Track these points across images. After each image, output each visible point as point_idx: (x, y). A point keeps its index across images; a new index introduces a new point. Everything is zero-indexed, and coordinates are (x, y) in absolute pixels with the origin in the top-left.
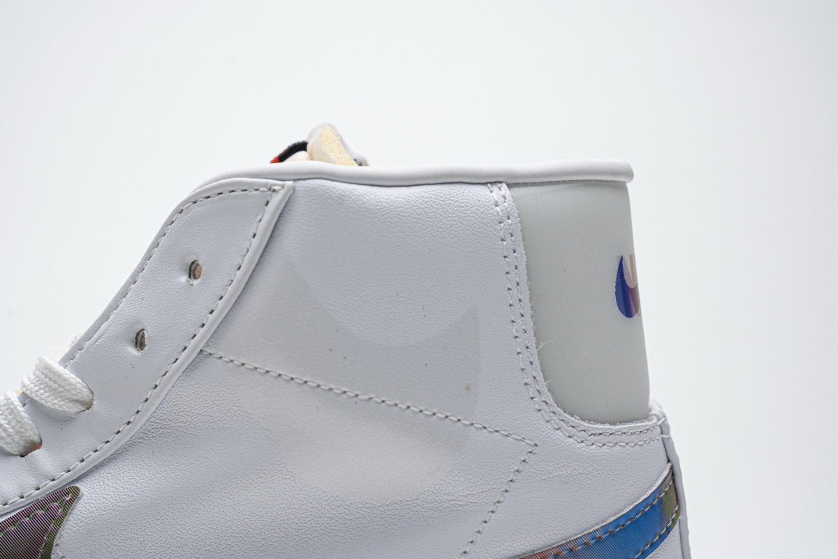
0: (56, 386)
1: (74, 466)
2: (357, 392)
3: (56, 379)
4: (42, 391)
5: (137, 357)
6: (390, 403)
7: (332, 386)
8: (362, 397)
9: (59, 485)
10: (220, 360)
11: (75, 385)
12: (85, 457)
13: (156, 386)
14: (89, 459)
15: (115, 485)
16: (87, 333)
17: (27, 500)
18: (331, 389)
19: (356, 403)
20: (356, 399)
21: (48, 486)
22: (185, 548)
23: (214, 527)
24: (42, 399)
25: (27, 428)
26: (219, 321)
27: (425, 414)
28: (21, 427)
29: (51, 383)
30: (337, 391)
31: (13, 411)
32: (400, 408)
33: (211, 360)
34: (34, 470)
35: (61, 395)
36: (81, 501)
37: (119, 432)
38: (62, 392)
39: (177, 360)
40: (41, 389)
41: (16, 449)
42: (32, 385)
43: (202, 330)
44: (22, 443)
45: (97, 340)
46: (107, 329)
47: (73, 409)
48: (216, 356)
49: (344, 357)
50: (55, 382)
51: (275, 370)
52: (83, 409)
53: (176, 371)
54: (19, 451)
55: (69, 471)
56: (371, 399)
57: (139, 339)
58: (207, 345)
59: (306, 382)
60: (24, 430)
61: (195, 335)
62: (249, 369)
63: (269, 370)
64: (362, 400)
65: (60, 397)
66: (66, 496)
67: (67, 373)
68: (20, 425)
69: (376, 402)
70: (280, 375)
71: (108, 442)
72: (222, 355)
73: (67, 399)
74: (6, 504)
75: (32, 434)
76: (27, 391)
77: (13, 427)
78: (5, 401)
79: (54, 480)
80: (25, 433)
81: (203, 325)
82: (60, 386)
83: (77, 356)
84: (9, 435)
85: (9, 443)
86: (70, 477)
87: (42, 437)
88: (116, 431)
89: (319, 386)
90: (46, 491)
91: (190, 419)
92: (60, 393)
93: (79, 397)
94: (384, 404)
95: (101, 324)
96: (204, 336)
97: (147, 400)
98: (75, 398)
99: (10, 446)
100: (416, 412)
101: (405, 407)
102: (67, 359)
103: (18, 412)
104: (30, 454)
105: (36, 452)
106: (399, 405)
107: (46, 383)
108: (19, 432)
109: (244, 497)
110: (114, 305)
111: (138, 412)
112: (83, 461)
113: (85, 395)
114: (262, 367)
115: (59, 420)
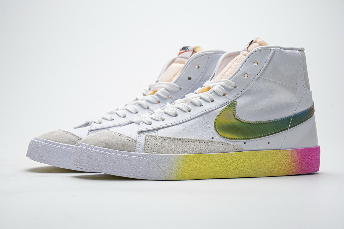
2: (283, 84)
5: (246, 78)
7: (280, 83)
9: (232, 101)
10: (262, 79)
14: (237, 96)
17: (228, 103)
21: (230, 101)
26: (262, 72)
27: (291, 88)
28: (223, 91)
36: (238, 103)
39: (254, 78)
41: (222, 95)
46: (239, 74)
47: (232, 88)
49: (282, 78)
52: (234, 88)
53: (255, 80)
55: (233, 98)
56: (285, 85)
58: (260, 76)
59: (276, 82)
62: (267, 80)
70: (272, 81)
71: (240, 93)
73: (231, 86)
74: (225, 104)
77: (221, 91)
78: (219, 87)
81: (259, 73)
82: (230, 84)
83: (232, 79)
88: (241, 91)
89: (278, 82)
93: (233, 86)
103: (222, 88)
105: (226, 95)
111: (246, 88)
112: (235, 97)
113: (235, 85)
114: (269, 79)
115: (230, 90)
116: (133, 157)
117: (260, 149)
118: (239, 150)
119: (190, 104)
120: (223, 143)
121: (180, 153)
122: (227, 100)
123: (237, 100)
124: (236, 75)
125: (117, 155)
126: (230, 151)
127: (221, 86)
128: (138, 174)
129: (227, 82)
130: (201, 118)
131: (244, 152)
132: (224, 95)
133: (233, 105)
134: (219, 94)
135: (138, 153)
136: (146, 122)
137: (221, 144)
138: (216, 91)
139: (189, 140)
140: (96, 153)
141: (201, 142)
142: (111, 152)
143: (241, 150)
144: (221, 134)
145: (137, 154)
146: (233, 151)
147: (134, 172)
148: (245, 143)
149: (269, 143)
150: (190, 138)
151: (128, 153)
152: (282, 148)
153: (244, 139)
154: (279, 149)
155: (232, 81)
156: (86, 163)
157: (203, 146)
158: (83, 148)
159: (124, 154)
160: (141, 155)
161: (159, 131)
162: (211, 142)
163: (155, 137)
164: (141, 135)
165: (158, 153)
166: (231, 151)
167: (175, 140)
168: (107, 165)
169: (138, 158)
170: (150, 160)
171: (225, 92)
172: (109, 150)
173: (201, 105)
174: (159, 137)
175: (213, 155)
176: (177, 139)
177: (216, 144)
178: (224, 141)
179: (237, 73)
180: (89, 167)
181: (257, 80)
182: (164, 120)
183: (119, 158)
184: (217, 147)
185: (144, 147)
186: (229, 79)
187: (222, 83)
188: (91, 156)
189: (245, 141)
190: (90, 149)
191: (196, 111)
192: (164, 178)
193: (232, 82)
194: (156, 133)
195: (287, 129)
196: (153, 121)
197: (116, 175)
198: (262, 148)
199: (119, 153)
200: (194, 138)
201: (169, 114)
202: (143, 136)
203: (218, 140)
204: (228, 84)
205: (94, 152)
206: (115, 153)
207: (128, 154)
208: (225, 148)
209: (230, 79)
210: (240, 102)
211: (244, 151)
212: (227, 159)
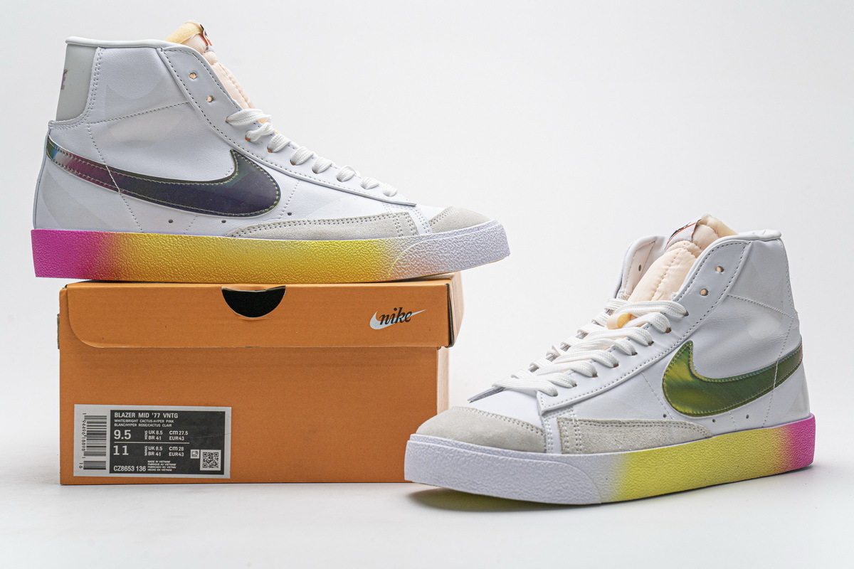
1: (686, 334)
3: (674, 307)
11: (681, 308)
28: (666, 323)
47: (681, 316)
52: (684, 316)
54: (666, 332)
62: (741, 299)
63: (746, 299)
65: (676, 312)
71: (694, 326)
73: (679, 313)
74: (675, 345)
77: (663, 323)
78: (658, 316)
79: (682, 340)
82: (676, 309)
83: (680, 300)
84: (663, 327)
87: (672, 326)
99: (663, 330)
113: (684, 312)
115: (677, 321)
116: (545, 464)
117: (734, 429)
118: (706, 436)
119: (613, 352)
120: (683, 425)
121: (621, 450)
122: (674, 340)
123: (690, 339)
124: (686, 292)
125: (516, 461)
127: (661, 313)
128: (557, 495)
129: (671, 306)
130: (640, 378)
131: (714, 437)
132: (669, 330)
133: (686, 349)
134: (660, 329)
135: (551, 455)
136: (548, 391)
137: (681, 426)
138: (654, 324)
139: (631, 424)
140: (475, 458)
141: (649, 425)
142: (503, 455)
143: (710, 435)
144: (677, 408)
145: (552, 457)
146: (699, 438)
147: (549, 491)
148: (714, 421)
149: (747, 417)
150: (630, 420)
151: (534, 456)
152: (767, 424)
153: (711, 414)
154: (762, 427)
155: (679, 303)
156: (454, 478)
157: (654, 433)
158: (444, 449)
159: (527, 457)
160: (558, 457)
161: (576, 408)
163: (573, 421)
164: (547, 418)
165: (586, 452)
166: (696, 438)
168: (499, 481)
169: (555, 464)
170: (575, 466)
171: (669, 326)
172: (499, 452)
173: (635, 354)
174: (580, 420)
175: (671, 448)
176: (611, 422)
177: (673, 428)
178: (684, 421)
179: (688, 289)
180: (463, 485)
181: (725, 300)
182: (576, 385)
183: (521, 467)
184: (676, 433)
185: (561, 443)
186: (675, 301)
187: (662, 308)
188: (464, 463)
189: (714, 417)
190: (462, 450)
191: (630, 365)
192: (599, 498)
193: (680, 305)
194: (571, 413)
195: (771, 389)
196: (559, 390)
197: (517, 499)
198: (738, 428)
199: (517, 456)
201: (582, 372)
202: (552, 420)
203: (674, 420)
204: (673, 310)
205: (470, 457)
206: (509, 456)
207: (535, 458)
208: (687, 433)
209: (677, 300)
210: (698, 342)
211: (714, 435)
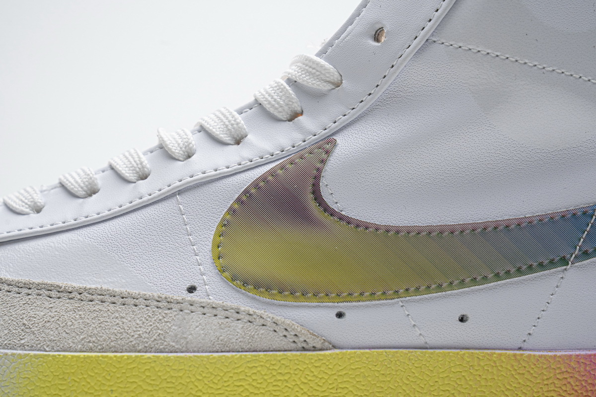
0: (314, 71)
1: (329, 125)
2: (545, 66)
3: (314, 66)
4: (304, 76)
5: (378, 47)
6: (567, 73)
7: (527, 61)
8: (549, 69)
9: (319, 138)
10: (443, 45)
11: (329, 70)
12: (337, 120)
13: (393, 66)
14: (341, 121)
15: (361, 137)
16: (336, 35)
17: (298, 148)
18: (525, 63)
19: (544, 73)
20: (544, 70)
21: (312, 139)
22: (412, 181)
23: (433, 165)
24: (304, 81)
25: (294, 101)
26: (443, 16)
27: (592, 82)
28: (290, 101)
29: (311, 69)
30: (530, 64)
31: (283, 90)
32: (575, 77)
33: (436, 45)
34: (301, 129)
35: (318, 77)
36: (338, 148)
37: (362, 101)
38: (319, 75)
39: (410, 46)
40: (302, 74)
41: (285, 117)
42: (296, 72)
43: (430, 24)
44: (289, 112)
45: (346, 38)
46: (353, 30)
47: (326, 87)
48: (440, 42)
49: (536, 40)
50: (314, 69)
51: (485, 50)
52: (333, 87)
53: (410, 53)
54: (287, 118)
55: (326, 129)
56: (554, 70)
57: (376, 36)
58: (432, 35)
59: (507, 58)
60: (291, 103)
61: (424, 28)
62: (465, 50)
63: (480, 50)
64: (548, 71)
65: (318, 79)
66: (326, 145)
67: (322, 62)
68: (288, 99)
69: (558, 73)
70: (488, 53)
71: (354, 109)
72: (444, 42)
73: (323, 80)
74: (283, 151)
75: (297, 105)
76: (292, 76)
77: (284, 101)
78: (276, 84)
79: (315, 135)
80: (292, 105)
81: (430, 20)
82: (317, 71)
83: (329, 51)
84: (281, 107)
85: (281, 112)
86: (327, 133)
87: (303, 108)
88: (360, 101)
89: (517, 61)
90: (311, 142)
91: (416, 90)
92: (318, 76)
93: (331, 79)
94: (563, 75)
95: (347, 27)
96: (432, 28)
97: (385, 77)
98: (328, 79)
99: (281, 114)
100: (586, 81)
101: (578, 77)
102: (322, 53)
103: (287, 90)
104: (296, 119)
105: (300, 118)
106: (574, 75)
107: (307, 70)
108: (288, 104)
109: (457, 143)
110: (357, 13)
111: (378, 86)
112: (335, 122)
113: (336, 77)
114: (475, 48)
115: (315, 96)
118: (304, 345)
120: (231, 313)
121: (22, 347)
122: (298, 137)
126: (260, 347)
127: (288, 80)
130: (169, 205)
132: (294, 116)
137: (222, 314)
141: (133, 302)
143: (318, 346)
146: (276, 346)
148: (339, 315)
149: (462, 319)
150: (88, 287)
152: (531, 343)
153: (337, 298)
154: (519, 348)
155: (327, 60)
157: (132, 321)
162: (176, 307)
166: (265, 346)
167: (30, 291)
173: (189, 157)
175: (167, 359)
177: (196, 316)
178: (235, 305)
179: (349, 28)
181: (421, 51)
184: (199, 328)
186: (317, 54)
189: (342, 306)
191: (162, 179)
193: (324, 62)
195: (564, 261)
200: (105, 287)
203: (218, 300)
204: (310, 73)
208: (237, 331)
211: (334, 347)
212: (240, 380)
